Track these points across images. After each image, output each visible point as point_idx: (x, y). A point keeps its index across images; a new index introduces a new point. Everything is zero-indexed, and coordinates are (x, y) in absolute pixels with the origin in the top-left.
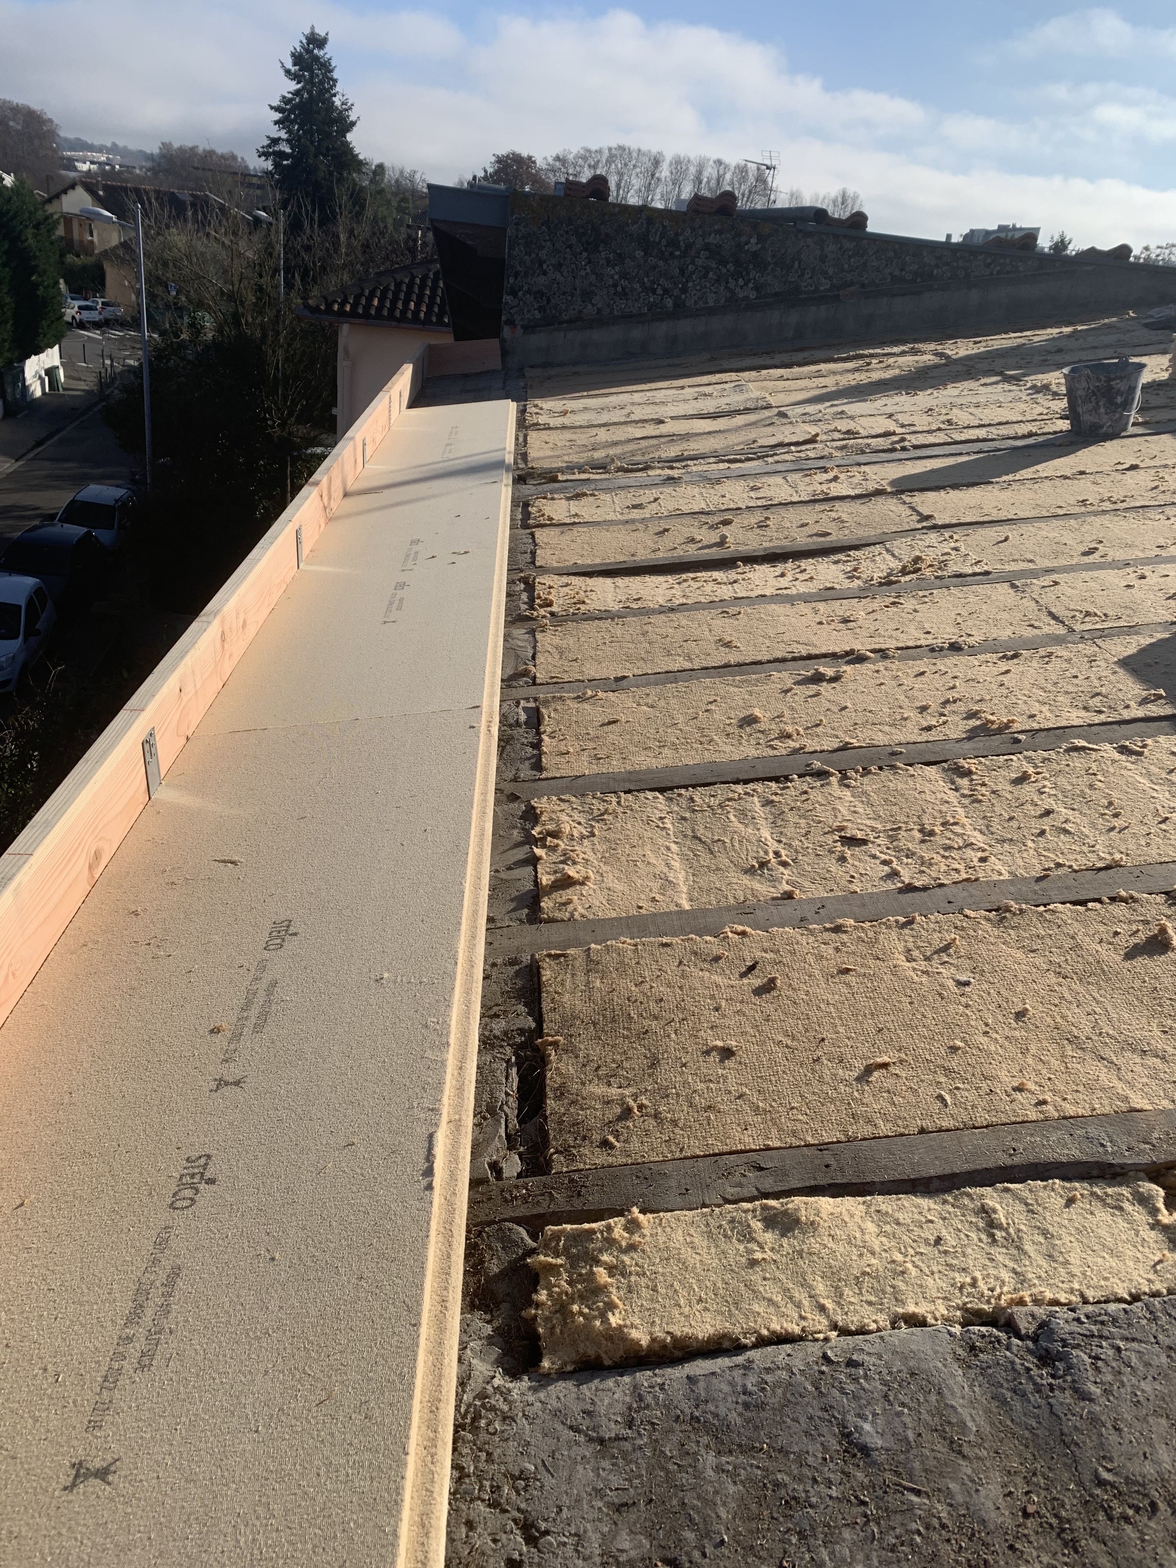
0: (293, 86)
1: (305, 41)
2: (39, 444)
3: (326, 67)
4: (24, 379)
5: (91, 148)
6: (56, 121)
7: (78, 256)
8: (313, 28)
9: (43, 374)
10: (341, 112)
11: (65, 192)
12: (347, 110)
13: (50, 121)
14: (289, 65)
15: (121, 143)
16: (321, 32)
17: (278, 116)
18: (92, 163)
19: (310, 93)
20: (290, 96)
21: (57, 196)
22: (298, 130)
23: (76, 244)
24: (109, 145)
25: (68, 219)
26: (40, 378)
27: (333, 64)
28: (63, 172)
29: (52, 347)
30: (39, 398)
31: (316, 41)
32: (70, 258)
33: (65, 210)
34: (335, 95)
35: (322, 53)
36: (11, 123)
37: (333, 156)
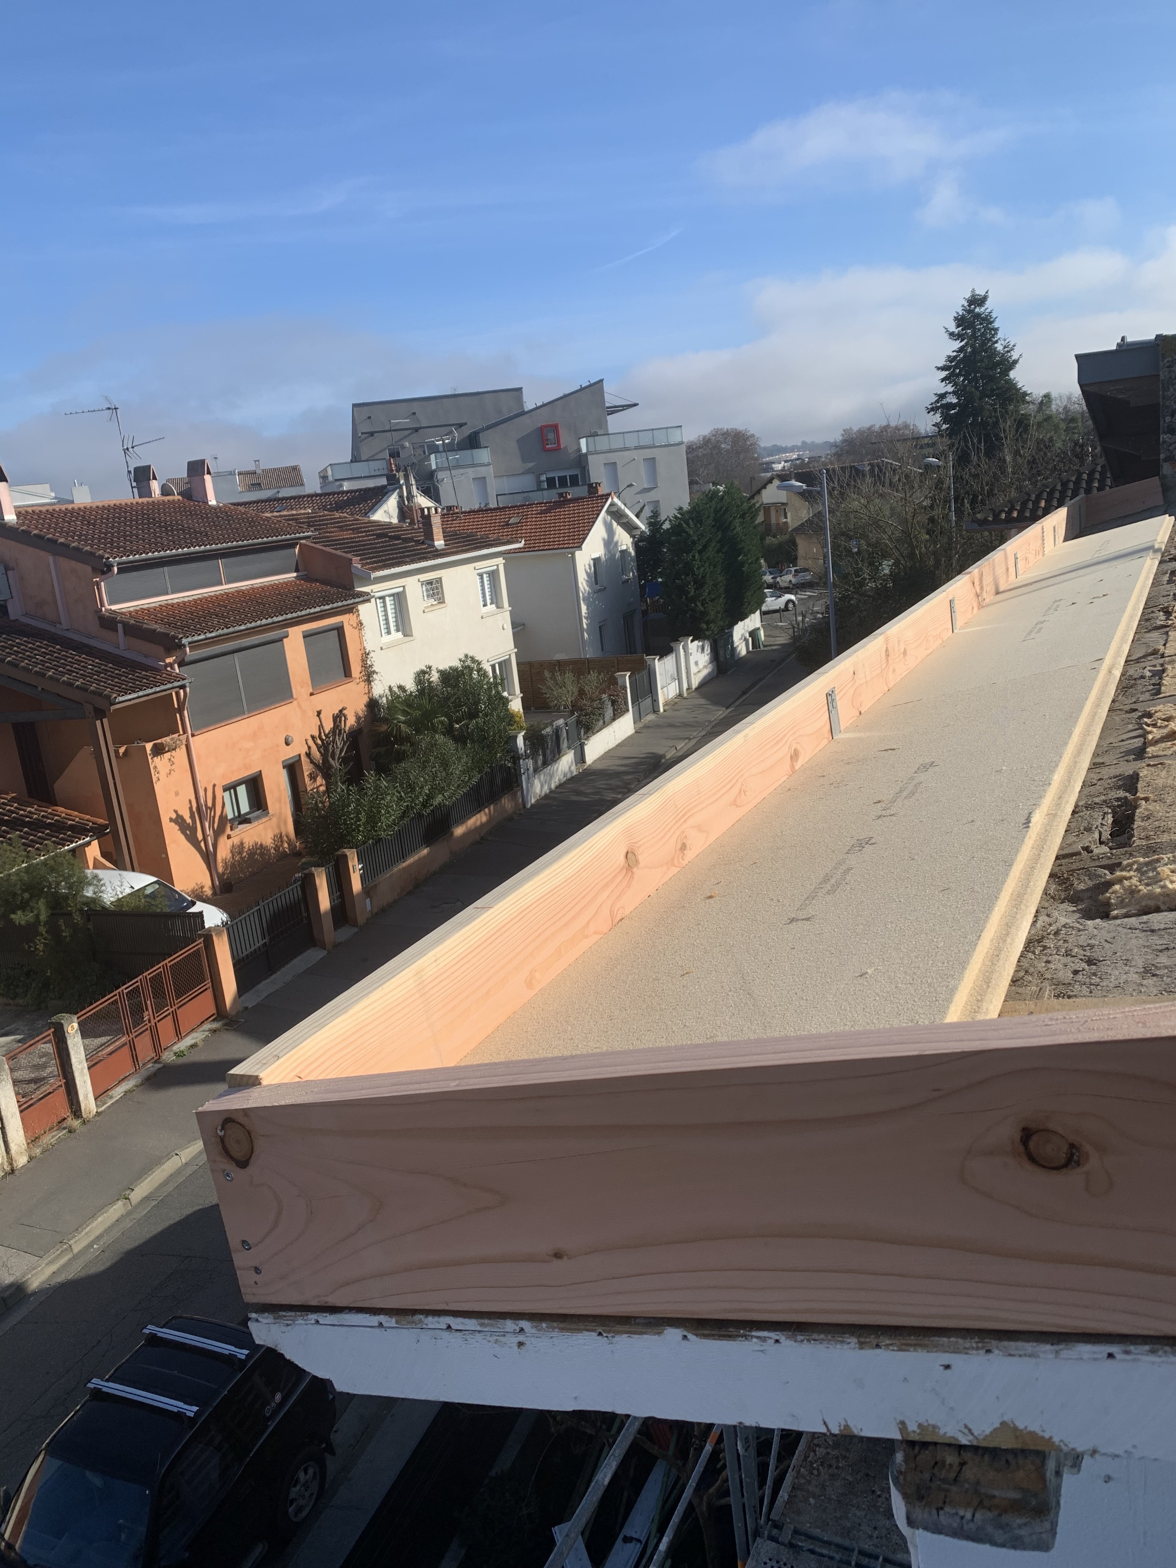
0: (957, 345)
1: (966, 304)
2: (744, 693)
3: (987, 320)
4: (733, 642)
5: (785, 450)
6: (757, 435)
7: (775, 536)
8: (973, 291)
9: (747, 635)
10: (1003, 355)
11: (764, 487)
12: (1008, 352)
13: (753, 436)
14: (953, 328)
15: (809, 440)
16: (981, 292)
17: (944, 374)
18: (786, 461)
19: (973, 346)
20: (955, 354)
21: (759, 492)
22: (963, 381)
23: (774, 527)
24: (799, 444)
25: (767, 508)
26: (746, 640)
27: (994, 315)
28: (763, 475)
29: (754, 613)
30: (744, 656)
31: (977, 301)
32: (769, 540)
33: (765, 501)
34: (996, 342)
35: (983, 309)
36: (723, 446)
37: (997, 395)
